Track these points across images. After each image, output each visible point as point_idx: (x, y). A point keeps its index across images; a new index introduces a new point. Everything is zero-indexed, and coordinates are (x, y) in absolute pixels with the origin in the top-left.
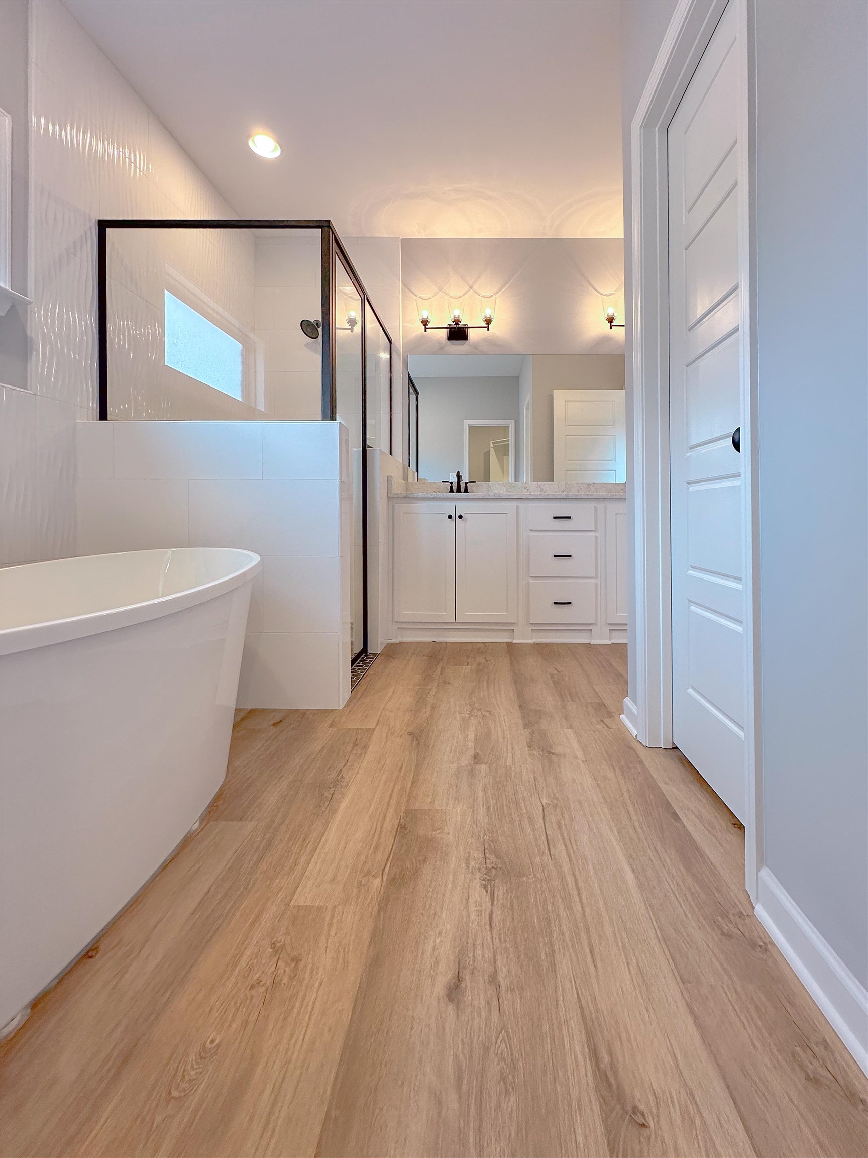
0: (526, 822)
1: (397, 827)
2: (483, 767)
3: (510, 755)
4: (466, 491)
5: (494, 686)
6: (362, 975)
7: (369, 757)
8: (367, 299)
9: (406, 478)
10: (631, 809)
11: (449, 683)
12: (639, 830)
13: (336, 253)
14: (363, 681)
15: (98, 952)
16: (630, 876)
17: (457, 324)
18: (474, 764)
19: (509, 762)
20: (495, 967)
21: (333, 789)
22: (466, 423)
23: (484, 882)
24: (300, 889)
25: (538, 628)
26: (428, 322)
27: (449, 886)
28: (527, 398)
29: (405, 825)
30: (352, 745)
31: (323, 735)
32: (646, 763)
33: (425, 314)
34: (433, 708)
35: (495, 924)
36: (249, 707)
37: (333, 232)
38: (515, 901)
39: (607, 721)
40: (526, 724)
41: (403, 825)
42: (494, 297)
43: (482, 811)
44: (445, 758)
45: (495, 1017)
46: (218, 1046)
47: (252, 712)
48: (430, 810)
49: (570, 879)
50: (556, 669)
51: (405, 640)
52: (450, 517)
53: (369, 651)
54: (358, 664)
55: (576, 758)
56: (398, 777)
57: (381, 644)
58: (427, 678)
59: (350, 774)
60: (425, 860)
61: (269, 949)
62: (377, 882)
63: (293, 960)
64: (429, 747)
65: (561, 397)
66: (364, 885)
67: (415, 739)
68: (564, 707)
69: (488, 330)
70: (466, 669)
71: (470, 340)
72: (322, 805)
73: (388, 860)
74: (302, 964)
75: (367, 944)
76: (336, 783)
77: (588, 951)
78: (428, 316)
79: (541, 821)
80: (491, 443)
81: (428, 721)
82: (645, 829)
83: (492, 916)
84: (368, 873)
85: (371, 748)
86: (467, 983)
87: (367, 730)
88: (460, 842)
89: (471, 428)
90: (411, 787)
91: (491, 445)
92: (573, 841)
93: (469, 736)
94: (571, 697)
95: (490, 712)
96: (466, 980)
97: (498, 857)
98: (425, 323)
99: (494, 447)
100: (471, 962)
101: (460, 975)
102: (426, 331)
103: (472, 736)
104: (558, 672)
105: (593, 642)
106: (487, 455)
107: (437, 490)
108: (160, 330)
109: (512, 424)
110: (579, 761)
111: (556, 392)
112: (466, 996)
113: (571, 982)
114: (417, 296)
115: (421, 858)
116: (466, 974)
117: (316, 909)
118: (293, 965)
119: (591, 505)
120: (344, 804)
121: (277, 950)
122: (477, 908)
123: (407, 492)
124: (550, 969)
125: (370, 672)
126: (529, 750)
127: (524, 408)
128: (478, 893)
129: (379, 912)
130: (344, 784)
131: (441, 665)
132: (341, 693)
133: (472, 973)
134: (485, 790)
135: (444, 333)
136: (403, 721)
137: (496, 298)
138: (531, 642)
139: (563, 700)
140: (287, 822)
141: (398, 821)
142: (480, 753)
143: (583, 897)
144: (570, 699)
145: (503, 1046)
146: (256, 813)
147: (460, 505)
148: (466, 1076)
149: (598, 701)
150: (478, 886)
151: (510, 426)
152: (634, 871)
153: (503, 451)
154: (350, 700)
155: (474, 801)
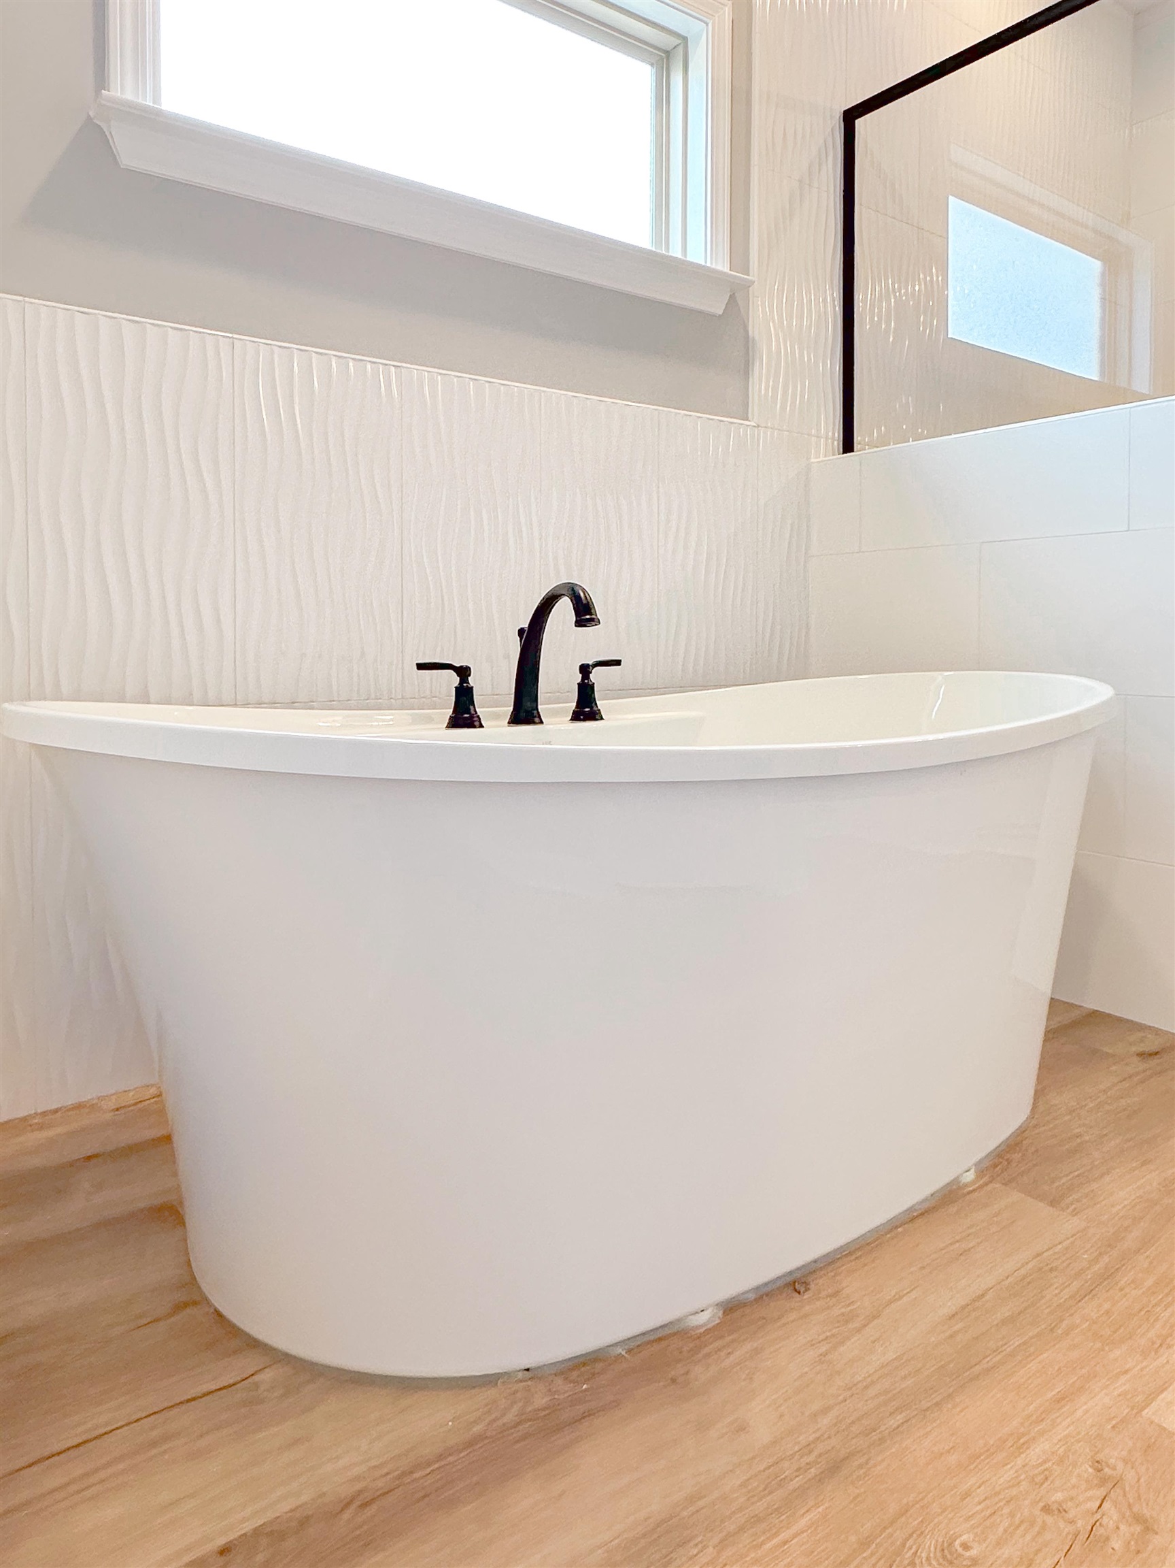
24: (1167, 1396)
36: (1091, 1004)
47: (1095, 1018)
61: (1089, 1466)
63: (1137, 1519)
74: (1156, 1541)
118: (1139, 1528)
121: (1107, 1477)
140: (1152, 1252)
146: (1086, 1207)
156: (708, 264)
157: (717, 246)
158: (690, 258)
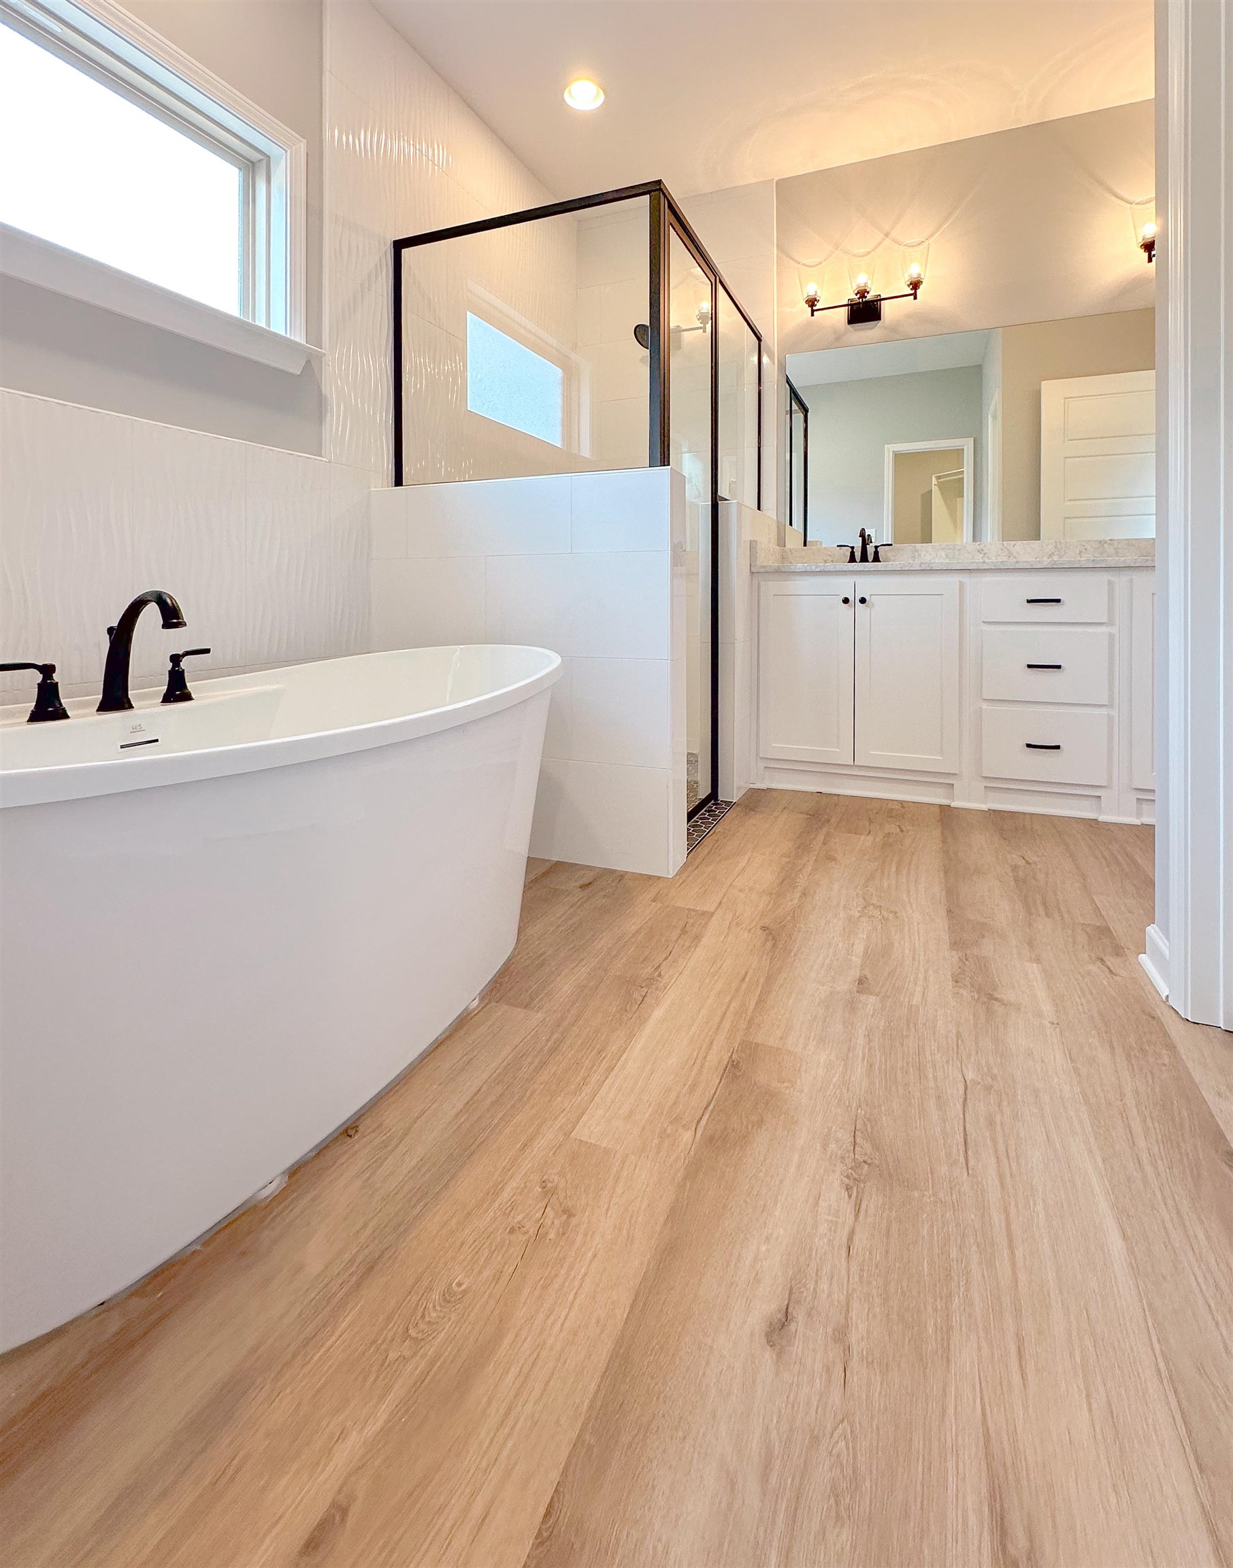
0: (931, 1104)
1: (726, 1063)
2: (872, 999)
3: (919, 989)
4: (876, 559)
5: (908, 873)
6: (649, 1263)
7: (700, 953)
8: (721, 282)
9: (781, 542)
10: (1137, 1126)
11: (834, 859)
12: (1149, 1169)
13: (671, 224)
14: (706, 841)
15: (357, 1131)
16: (1116, 1244)
17: (863, 296)
18: (857, 992)
19: (917, 1000)
20: (846, 1318)
21: (645, 990)
22: (888, 449)
23: (847, 1181)
24: (585, 1118)
25: (995, 784)
26: (816, 300)
27: (792, 1170)
28: (995, 400)
29: (738, 1063)
30: (679, 931)
31: (642, 912)
32: (1182, 1050)
33: (811, 290)
34: (804, 894)
35: (855, 1250)
36: (555, 859)
37: (665, 196)
38: (895, 1227)
39: (1111, 961)
40: (955, 943)
41: (735, 1063)
42: (927, 243)
43: (860, 1069)
44: (813, 975)
45: (836, 1396)
46: (465, 1292)
47: (559, 867)
48: (778, 1049)
49: (997, 1218)
50: (1023, 858)
51: (774, 786)
52: (846, 601)
53: (720, 798)
54: (702, 814)
55: (1040, 1015)
56: (737, 990)
57: (739, 788)
58: (802, 847)
59: (671, 973)
60: (761, 1122)
61: (538, 1188)
62: (687, 1136)
63: (564, 1211)
64: (790, 953)
65: (1053, 394)
66: (669, 1135)
67: (771, 938)
68: (1030, 925)
69: (915, 298)
70: (865, 841)
71: (884, 320)
72: (628, 1008)
73: (706, 1108)
74: (574, 1221)
75: (662, 1220)
76: (651, 981)
77: (1013, 1348)
78: (816, 292)
79: (959, 1107)
80: (934, 478)
81: (794, 913)
82: (1161, 1168)
83: (852, 1238)
84: (677, 1119)
85: (704, 941)
86: (799, 1325)
87: (704, 913)
88: (818, 1109)
89: (898, 456)
90: (754, 1009)
91: (934, 481)
92: (1012, 1154)
93: (855, 947)
94: (1046, 908)
95: (896, 913)
96: (797, 1322)
97: (876, 1147)
98: (812, 302)
99: (939, 485)
100: (809, 1298)
101: (789, 1311)
102: (812, 315)
103: (859, 948)
104: (1028, 863)
105: (1102, 818)
106: (927, 498)
107: (830, 559)
108: (461, 364)
109: (968, 445)
110: (1045, 1022)
111: (1046, 386)
112: (794, 1345)
113: (974, 1388)
114: (799, 263)
115: (754, 1118)
116: (799, 1314)
117: (602, 1150)
118: (565, 1217)
119: (1104, 577)
120: (658, 1013)
121: (548, 1191)
122: (830, 1218)
123: (782, 563)
124: (939, 1352)
125: (719, 829)
126: (953, 987)
127: (989, 416)
128: (834, 1196)
129: (685, 1179)
130: (661, 985)
131: (825, 830)
132: (671, 855)
133: (809, 1315)
134: (869, 1037)
135: (843, 313)
136: (757, 906)
137: (929, 244)
138: (984, 807)
139: (1030, 913)
140: (581, 1022)
141: (730, 1055)
142: (869, 976)
143: (1019, 1253)
144: (1042, 912)
145: (842, 1444)
146: (546, 1003)
147: (866, 581)
148: (777, 1465)
149: (1098, 924)
150: (837, 1184)
151: (965, 448)
152: (1125, 1237)
153: (953, 489)
154: (685, 866)
155: (849, 1051)
156: (288, 336)
157: (295, 318)
158: (273, 329)
